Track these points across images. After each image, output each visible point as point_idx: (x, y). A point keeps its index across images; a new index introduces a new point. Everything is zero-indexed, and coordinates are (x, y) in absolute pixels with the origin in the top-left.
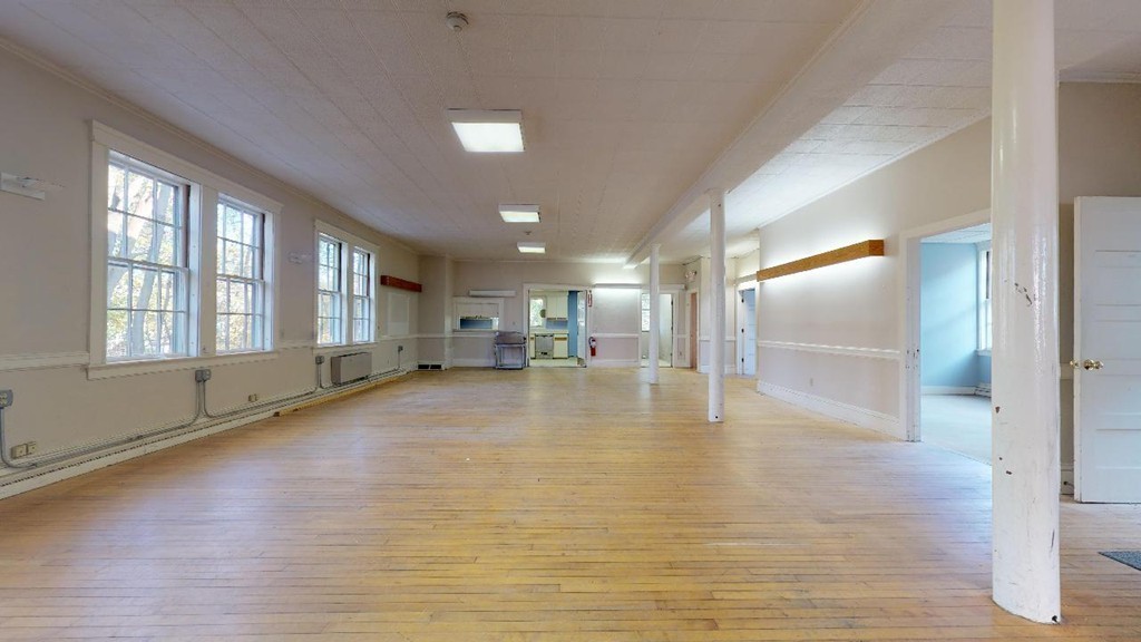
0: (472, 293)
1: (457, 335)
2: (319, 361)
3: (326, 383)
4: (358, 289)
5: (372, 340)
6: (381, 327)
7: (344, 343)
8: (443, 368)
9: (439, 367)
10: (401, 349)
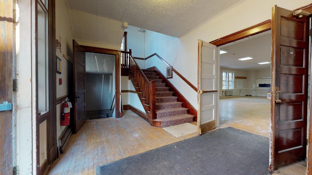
0: (262, 78)
1: (257, 88)
2: (223, 92)
3: (224, 95)
4: (230, 79)
5: (233, 89)
6: (235, 86)
7: (227, 89)
8: (252, 96)
9: (251, 95)
10: (240, 91)
